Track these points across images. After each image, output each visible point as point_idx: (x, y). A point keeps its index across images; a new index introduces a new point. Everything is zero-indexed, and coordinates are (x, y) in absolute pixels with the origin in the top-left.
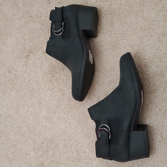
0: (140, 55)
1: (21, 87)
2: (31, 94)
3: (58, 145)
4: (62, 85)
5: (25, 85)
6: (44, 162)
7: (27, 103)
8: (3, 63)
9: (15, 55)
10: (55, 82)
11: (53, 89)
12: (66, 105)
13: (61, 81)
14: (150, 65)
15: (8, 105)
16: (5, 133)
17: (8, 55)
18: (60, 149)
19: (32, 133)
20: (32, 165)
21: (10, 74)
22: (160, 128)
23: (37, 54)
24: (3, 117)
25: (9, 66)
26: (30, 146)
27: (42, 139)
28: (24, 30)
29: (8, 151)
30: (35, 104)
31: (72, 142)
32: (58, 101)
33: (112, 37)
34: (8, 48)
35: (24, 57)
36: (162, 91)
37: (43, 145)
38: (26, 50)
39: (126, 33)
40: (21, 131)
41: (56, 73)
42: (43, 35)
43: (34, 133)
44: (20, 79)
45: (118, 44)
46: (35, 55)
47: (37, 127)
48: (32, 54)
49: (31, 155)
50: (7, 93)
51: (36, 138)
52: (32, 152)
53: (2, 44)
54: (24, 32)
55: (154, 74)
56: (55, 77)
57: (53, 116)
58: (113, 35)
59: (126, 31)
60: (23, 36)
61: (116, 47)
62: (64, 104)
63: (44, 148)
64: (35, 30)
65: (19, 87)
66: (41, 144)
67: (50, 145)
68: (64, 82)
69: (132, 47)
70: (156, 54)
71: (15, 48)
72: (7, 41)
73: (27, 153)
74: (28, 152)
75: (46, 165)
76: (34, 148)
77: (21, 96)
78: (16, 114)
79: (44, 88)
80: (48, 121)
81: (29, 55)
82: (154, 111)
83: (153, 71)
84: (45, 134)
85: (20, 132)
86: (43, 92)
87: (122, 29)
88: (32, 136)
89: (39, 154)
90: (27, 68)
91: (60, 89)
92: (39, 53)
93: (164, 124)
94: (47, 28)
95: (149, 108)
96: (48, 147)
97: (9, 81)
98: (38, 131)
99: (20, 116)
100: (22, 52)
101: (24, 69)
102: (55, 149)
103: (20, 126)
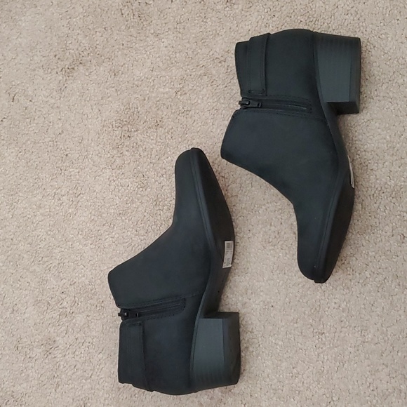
0: (356, 139)
1: (35, 143)
2: (57, 166)
3: (103, 305)
4: (147, 164)
5: (47, 140)
6: (57, 339)
7: (43, 187)
9: (36, 58)
10: (128, 151)
11: (120, 168)
12: (146, 214)
13: (146, 154)
14: (374, 167)
17: (17, 56)
18: (105, 315)
19: (41, 262)
21: (12, 103)
22: (363, 316)
23: (95, 72)
25: (14, 83)
26: (27, 292)
27: (64, 281)
30: (63, 193)
32: (127, 200)
34: (22, 36)
35: (60, 69)
36: (388, 234)
37: (63, 296)
38: (68, 54)
40: (12, 251)
41: (137, 131)
42: (123, 27)
43: (47, 264)
44: (36, 121)
46: (90, 71)
47: (56, 251)
48: (81, 68)
49: (26, 315)
51: (48, 275)
52: (31, 309)
53: (5, 22)
54: (74, 8)
55: (379, 189)
56: (132, 139)
57: (107, 233)
60: (68, 17)
62: (140, 209)
63: (65, 304)
64: (104, 10)
65: (29, 142)
66: (58, 293)
67: (82, 300)
68: (153, 156)
70: (394, 144)
71: (41, 41)
72: (23, 18)
73: (16, 309)
74: (20, 306)
75: (60, 346)
76: (39, 299)
77: (29, 164)
78: (8, 207)
79: (96, 158)
80: (90, 242)
81: (73, 69)
82: (360, 274)
83: (378, 181)
84: (76, 271)
85: (9, 254)
86: (91, 169)
88: (38, 270)
89: (48, 316)
90: (62, 99)
91: (139, 172)
92: (102, 69)
93: (376, 310)
94: (136, 13)
95: (348, 265)
96: (76, 304)
97: (4, 120)
98: (57, 262)
99: (15, 213)
100: (57, 57)
101: (53, 101)
102: (94, 313)
103: (12, 239)
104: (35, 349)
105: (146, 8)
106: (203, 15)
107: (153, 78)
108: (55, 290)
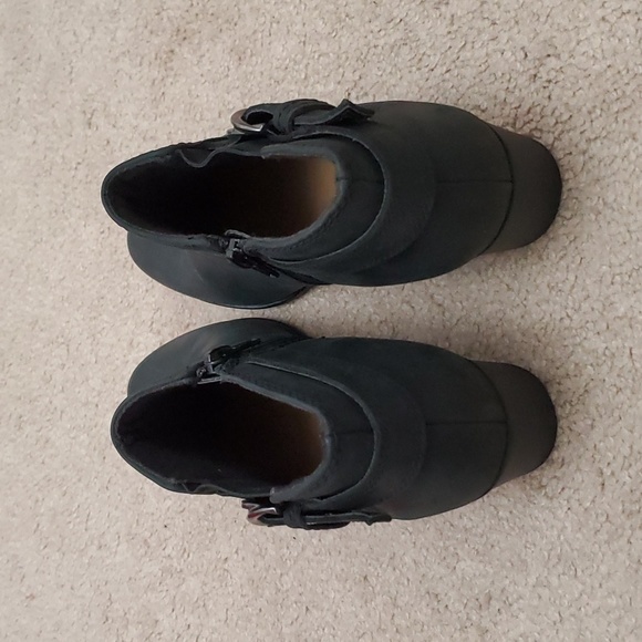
3: (226, 566)
6: (160, 617)
8: (69, 68)
9: (119, 34)
15: (65, 283)
16: (39, 410)
17: (94, 32)
18: (230, 589)
20: (116, 606)
21: (89, 132)
23: (207, 55)
24: (42, 334)
25: (90, 90)
26: (117, 513)
29: (40, 496)
31: (287, 581)
33: (619, 34)
35: (153, 56)
37: (168, 533)
38: (165, 20)
40: (98, 428)
46: (199, 54)
48: (185, 48)
50: (66, 223)
52: (123, 547)
63: (168, 551)
66: (159, 527)
67: (194, 548)
73: (103, 542)
74: (108, 538)
76: (133, 531)
78: (90, 341)
81: (172, 51)
85: (92, 433)
90: (158, 119)
92: (219, 47)
96: (186, 555)
97: (79, 167)
99: (100, 354)
100: (149, 27)
101: (145, 125)
102: (213, 580)
103: (97, 406)
104: (130, 627)
107: (305, 61)
108: (155, 518)
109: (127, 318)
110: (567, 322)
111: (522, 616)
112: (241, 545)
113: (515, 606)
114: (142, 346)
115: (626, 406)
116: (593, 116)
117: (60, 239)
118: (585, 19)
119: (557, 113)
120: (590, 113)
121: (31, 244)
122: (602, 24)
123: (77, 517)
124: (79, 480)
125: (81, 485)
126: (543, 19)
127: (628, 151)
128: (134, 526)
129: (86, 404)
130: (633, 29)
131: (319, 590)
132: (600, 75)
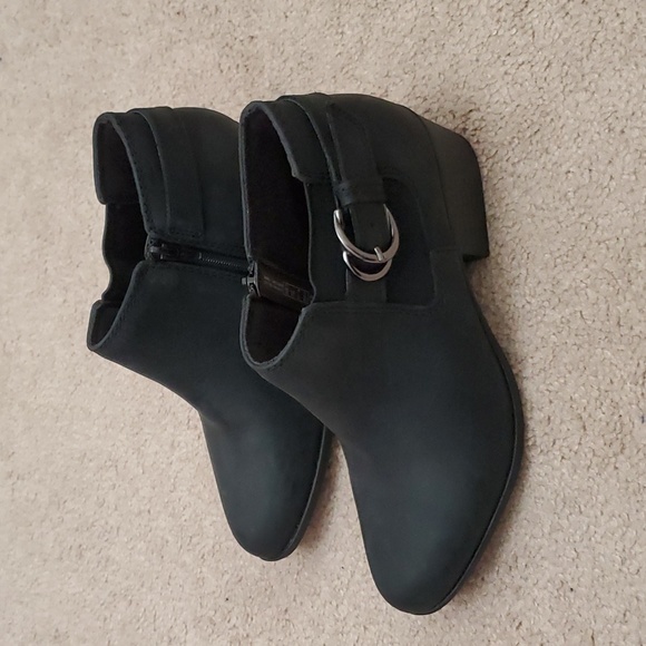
3: (287, 617)
7: (172, 411)
8: (87, 232)
15: (106, 412)
16: (97, 534)
18: (295, 636)
19: (191, 547)
24: (91, 464)
26: (181, 604)
27: (227, 577)
28: (156, 77)
29: (107, 614)
31: (343, 609)
33: (520, 81)
37: (230, 605)
39: (584, 54)
40: (153, 532)
42: (227, 95)
43: (199, 547)
45: (548, 119)
47: (207, 523)
51: (204, 570)
52: (192, 633)
53: (82, 148)
54: (159, 88)
58: (525, 72)
59: (587, 44)
61: (539, 135)
63: (233, 621)
64: (196, 75)
66: (222, 602)
67: (256, 610)
69: (618, 129)
73: (172, 636)
74: (176, 630)
76: (199, 615)
78: (135, 456)
84: (239, 556)
85: (148, 538)
87: (565, 35)
88: (188, 560)
96: (249, 619)
98: (211, 542)
99: (146, 464)
102: (278, 633)
103: (149, 512)
105: (250, 47)
106: (335, 22)
108: (216, 595)
109: (167, 424)
110: (528, 307)
111: (546, 564)
112: (297, 592)
113: (539, 557)
114: (182, 444)
115: (587, 358)
116: (513, 146)
117: (98, 376)
118: (493, 77)
119: (486, 152)
120: (510, 143)
121: (71, 388)
122: (506, 77)
123: (145, 621)
124: (142, 586)
125: (144, 590)
126: (461, 86)
127: (545, 163)
128: (199, 609)
129: (140, 513)
130: (529, 74)
131: (373, 606)
132: (511, 114)
